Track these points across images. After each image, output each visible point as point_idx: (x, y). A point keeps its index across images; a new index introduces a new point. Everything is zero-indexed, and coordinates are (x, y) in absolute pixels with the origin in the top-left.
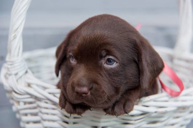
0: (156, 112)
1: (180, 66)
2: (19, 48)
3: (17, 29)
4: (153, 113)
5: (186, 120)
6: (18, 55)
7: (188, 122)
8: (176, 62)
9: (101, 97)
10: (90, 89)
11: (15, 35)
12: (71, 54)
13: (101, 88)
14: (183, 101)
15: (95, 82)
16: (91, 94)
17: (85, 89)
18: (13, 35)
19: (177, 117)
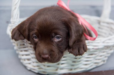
0: (93, 49)
1: (104, 26)
2: (18, 15)
3: (17, 4)
4: (91, 49)
5: (108, 54)
6: (17, 19)
7: (109, 55)
8: (102, 24)
11: (16, 7)
14: (107, 43)
18: (14, 7)
19: (104, 52)
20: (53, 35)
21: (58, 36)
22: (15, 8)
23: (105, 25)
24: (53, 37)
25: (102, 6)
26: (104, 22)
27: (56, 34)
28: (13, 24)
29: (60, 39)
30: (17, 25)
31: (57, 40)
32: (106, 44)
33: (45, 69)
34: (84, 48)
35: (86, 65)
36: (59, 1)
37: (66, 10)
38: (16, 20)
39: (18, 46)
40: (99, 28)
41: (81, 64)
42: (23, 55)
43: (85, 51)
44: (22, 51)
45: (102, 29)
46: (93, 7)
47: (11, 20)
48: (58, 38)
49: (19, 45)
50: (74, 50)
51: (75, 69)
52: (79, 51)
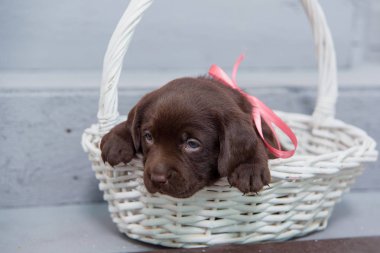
0: (288, 178)
9: (181, 186)
10: (169, 177)
11: (110, 85)
12: (147, 132)
13: (181, 176)
15: (174, 169)
16: (170, 183)
17: (162, 178)
20: (184, 136)
21: (193, 140)
22: (110, 88)
23: (326, 134)
24: (182, 142)
25: (316, 89)
26: (320, 128)
27: (190, 136)
28: (104, 123)
29: (197, 149)
30: (112, 127)
31: (189, 149)
32: (318, 170)
33: (177, 234)
34: (262, 176)
35: (274, 224)
36: (213, 67)
37: (229, 87)
38: (112, 116)
39: (112, 176)
40: (311, 143)
41: (260, 220)
42: (122, 201)
43: (266, 183)
44: (120, 190)
45: (317, 145)
46: (295, 90)
47: (99, 116)
48: (192, 144)
49: (115, 174)
50: (241, 180)
51: (248, 233)
52: (251, 184)
